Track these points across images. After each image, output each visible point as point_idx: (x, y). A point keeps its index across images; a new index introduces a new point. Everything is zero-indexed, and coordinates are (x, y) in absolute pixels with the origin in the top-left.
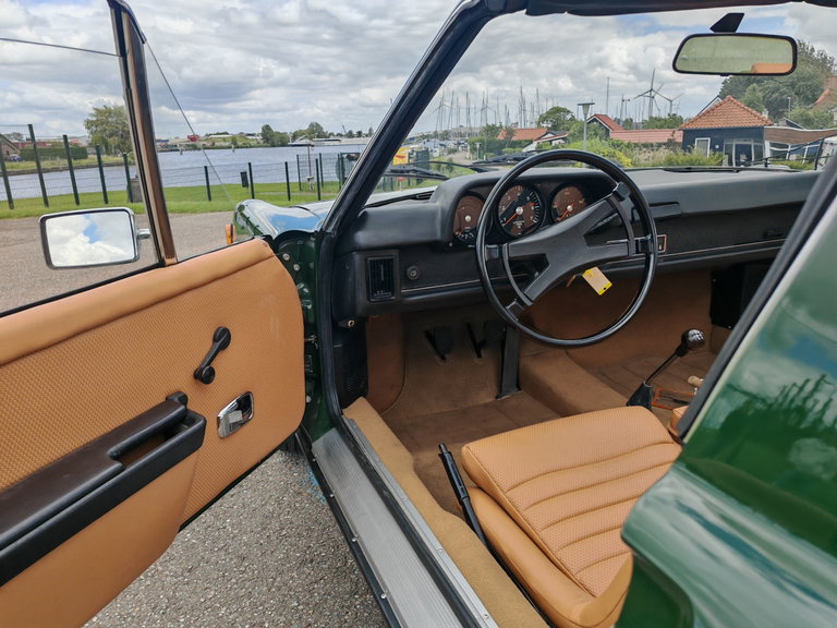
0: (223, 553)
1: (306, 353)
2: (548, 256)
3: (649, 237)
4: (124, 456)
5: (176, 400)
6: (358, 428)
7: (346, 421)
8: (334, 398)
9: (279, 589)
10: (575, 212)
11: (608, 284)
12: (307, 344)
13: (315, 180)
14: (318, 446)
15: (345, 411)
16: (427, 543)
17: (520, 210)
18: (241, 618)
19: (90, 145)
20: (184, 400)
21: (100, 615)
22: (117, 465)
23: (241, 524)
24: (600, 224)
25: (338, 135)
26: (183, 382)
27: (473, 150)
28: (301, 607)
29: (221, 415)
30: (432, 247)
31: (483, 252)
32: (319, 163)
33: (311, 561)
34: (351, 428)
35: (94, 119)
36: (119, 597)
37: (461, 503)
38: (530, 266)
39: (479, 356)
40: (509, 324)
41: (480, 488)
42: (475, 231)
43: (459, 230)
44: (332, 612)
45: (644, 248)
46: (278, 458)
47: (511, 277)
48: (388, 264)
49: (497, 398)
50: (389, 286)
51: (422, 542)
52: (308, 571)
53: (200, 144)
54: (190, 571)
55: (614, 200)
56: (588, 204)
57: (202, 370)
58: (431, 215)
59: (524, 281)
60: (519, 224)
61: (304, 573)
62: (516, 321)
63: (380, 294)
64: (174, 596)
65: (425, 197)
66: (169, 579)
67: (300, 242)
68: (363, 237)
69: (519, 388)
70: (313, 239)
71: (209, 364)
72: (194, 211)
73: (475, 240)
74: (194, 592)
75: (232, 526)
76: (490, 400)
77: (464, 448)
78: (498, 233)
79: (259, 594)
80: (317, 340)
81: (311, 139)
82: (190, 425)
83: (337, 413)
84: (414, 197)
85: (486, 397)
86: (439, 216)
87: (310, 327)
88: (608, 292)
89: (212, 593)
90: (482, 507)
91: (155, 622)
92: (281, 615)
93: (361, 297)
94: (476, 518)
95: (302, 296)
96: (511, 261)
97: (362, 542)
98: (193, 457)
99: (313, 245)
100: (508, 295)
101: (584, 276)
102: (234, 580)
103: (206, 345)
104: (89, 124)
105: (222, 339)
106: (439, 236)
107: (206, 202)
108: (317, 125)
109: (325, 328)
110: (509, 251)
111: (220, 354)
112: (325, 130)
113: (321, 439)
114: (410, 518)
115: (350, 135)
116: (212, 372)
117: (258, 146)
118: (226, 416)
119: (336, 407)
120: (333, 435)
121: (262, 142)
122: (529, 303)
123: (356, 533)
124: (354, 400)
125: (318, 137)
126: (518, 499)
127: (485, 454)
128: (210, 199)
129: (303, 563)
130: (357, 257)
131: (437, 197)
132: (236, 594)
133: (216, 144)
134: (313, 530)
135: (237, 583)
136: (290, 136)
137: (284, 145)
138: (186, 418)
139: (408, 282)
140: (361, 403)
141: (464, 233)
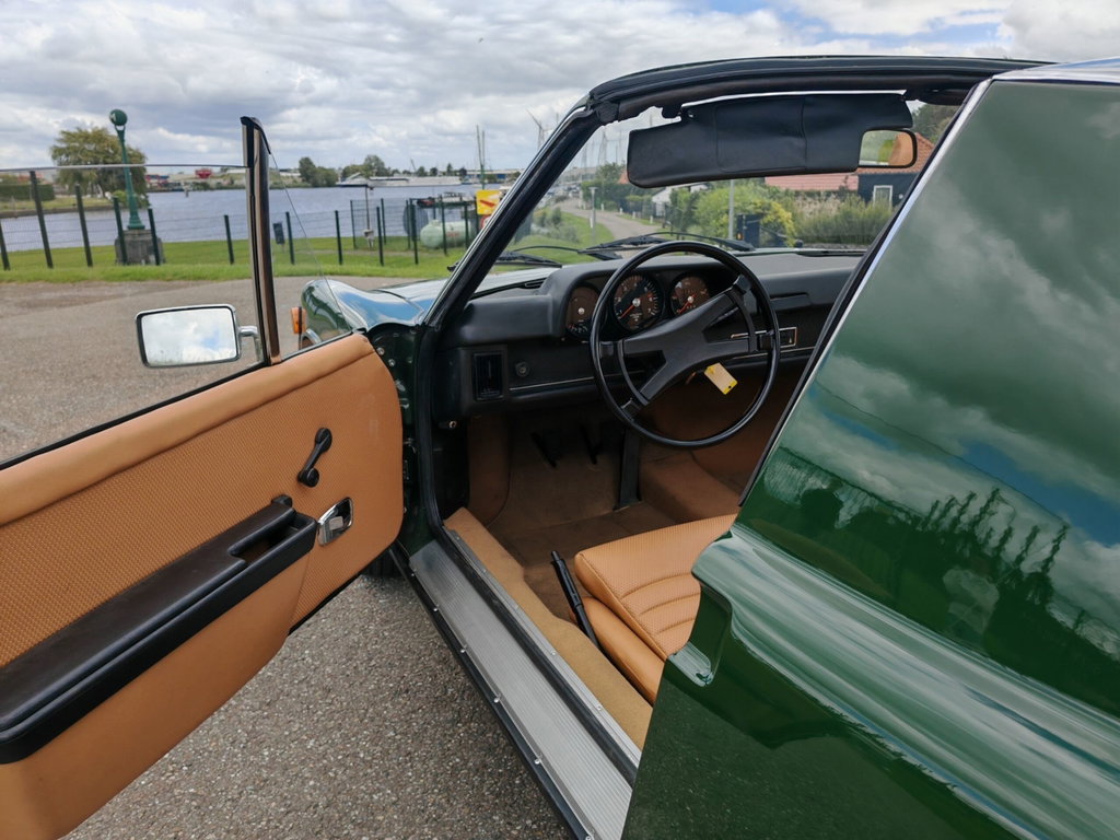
0: (304, 686)
1: (404, 457)
2: (664, 353)
3: (772, 333)
4: (246, 552)
5: (282, 502)
6: (461, 540)
7: (448, 533)
8: (434, 507)
9: (372, 720)
10: (697, 303)
11: (733, 382)
12: (405, 448)
13: (376, 234)
14: (417, 561)
15: (446, 522)
16: (540, 647)
17: (637, 302)
18: (332, 750)
19: (58, 181)
20: (289, 502)
21: (172, 751)
22: (240, 562)
23: (322, 655)
24: (720, 318)
25: (405, 172)
26: (288, 486)
27: (587, 196)
28: (398, 737)
29: (322, 521)
30: (544, 342)
31: (597, 349)
32: (380, 211)
33: (407, 691)
34: (453, 539)
35: (64, 145)
36: (190, 736)
37: (575, 611)
38: (647, 364)
39: (595, 462)
40: (626, 426)
41: (595, 598)
42: (588, 323)
43: (572, 323)
44: (433, 740)
45: (765, 345)
46: (358, 585)
47: (625, 373)
48: (495, 361)
49: (615, 509)
50: (497, 384)
51: (535, 646)
52: (403, 702)
53: (212, 182)
54: (268, 704)
55: (735, 294)
56: (712, 294)
57: (306, 473)
58: (541, 309)
59: (640, 380)
60: (636, 317)
61: (399, 703)
62: (632, 421)
63: (488, 393)
64: (254, 730)
65: (534, 285)
66: (245, 713)
67: (396, 335)
68: (469, 332)
69: (639, 498)
70: (413, 333)
71: (312, 466)
72: (216, 278)
73: (590, 335)
74: (276, 725)
75: (312, 657)
76: (606, 512)
77: (578, 556)
78: (614, 328)
79: (350, 725)
80: (414, 443)
81: (367, 177)
82: (300, 528)
83: (437, 524)
84: (521, 285)
85: (602, 508)
86: (551, 310)
87: (409, 430)
88: (733, 391)
89: (297, 725)
90: (597, 616)
91: (235, 755)
92: (377, 745)
93: (467, 398)
94: (591, 625)
95: (400, 395)
96: (626, 358)
97: (471, 652)
98: (305, 559)
99: (412, 339)
100: (623, 394)
101: (707, 373)
102: (320, 713)
103: (309, 447)
104: (57, 153)
105: (324, 440)
106: (551, 331)
107: (228, 266)
108: (377, 159)
109: (424, 430)
110: (625, 347)
111: (322, 457)
112: (386, 166)
113: (421, 551)
114: (522, 625)
115: (421, 173)
116: (316, 474)
117: (295, 186)
118: (327, 522)
119: (436, 517)
120: (433, 548)
121: (300, 180)
122: (645, 402)
123: (465, 643)
124: (455, 511)
125: (378, 174)
126: (634, 605)
127: (602, 562)
128: (232, 260)
129: (398, 693)
130: (463, 353)
131: (548, 287)
132: (325, 726)
133: (236, 182)
134: (406, 660)
135: (323, 715)
136: (340, 173)
137: (330, 184)
138: (296, 520)
139: (517, 379)
140: (462, 513)
141: (577, 326)
